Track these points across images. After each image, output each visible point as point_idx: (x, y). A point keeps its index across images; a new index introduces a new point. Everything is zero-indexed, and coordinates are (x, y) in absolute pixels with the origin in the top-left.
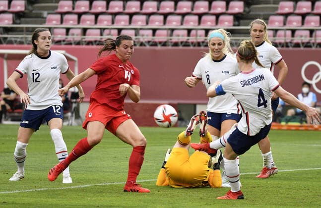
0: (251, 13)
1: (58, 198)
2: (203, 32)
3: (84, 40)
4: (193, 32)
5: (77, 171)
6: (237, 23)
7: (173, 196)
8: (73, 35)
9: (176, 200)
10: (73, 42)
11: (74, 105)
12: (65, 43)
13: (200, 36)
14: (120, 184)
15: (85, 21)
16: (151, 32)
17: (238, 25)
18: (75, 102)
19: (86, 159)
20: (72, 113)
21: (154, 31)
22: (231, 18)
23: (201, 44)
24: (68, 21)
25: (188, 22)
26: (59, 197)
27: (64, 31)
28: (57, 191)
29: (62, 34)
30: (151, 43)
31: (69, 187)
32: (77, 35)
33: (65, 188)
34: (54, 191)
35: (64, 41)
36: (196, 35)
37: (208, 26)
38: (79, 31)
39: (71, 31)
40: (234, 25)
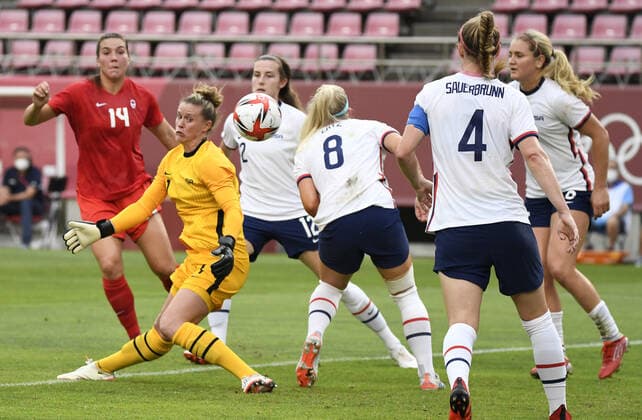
0: (438, 9)
1: (19, 405)
2: (333, 50)
3: (77, 66)
4: (311, 50)
5: (60, 346)
6: (405, 30)
7: (268, 401)
8: (54, 53)
9: (274, 410)
10: (52, 70)
11: (55, 206)
12: (38, 70)
13: (328, 57)
14: (153, 376)
15: (80, 24)
16: (220, 49)
17: (410, 34)
18: (57, 199)
19: (79, 322)
20: (51, 222)
21: (228, 46)
22: (394, 19)
23: (329, 74)
24: (43, 24)
25: (301, 27)
26: (21, 402)
27: (35, 46)
28: (16, 389)
29: (30, 52)
30: (221, 73)
31: (44, 382)
32: (64, 54)
33: (35, 384)
34: (10, 389)
35: (34, 67)
36: (319, 56)
37: (345, 35)
38: (67, 47)
39: (50, 47)
40: (401, 34)
